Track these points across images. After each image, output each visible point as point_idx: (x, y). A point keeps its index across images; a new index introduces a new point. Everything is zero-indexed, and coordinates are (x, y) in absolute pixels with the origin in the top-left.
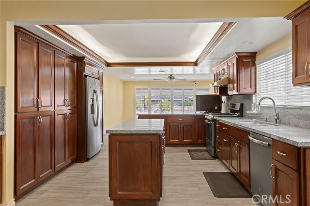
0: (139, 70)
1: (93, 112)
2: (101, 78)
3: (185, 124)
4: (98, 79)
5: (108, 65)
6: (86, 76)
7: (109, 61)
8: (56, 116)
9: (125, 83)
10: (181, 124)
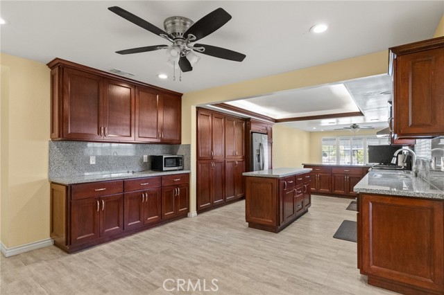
0: (325, 122)
1: (259, 161)
2: (269, 133)
3: (351, 176)
4: (267, 134)
5: (277, 121)
6: (252, 133)
7: (277, 118)
8: (227, 164)
9: (311, 133)
10: (347, 175)
